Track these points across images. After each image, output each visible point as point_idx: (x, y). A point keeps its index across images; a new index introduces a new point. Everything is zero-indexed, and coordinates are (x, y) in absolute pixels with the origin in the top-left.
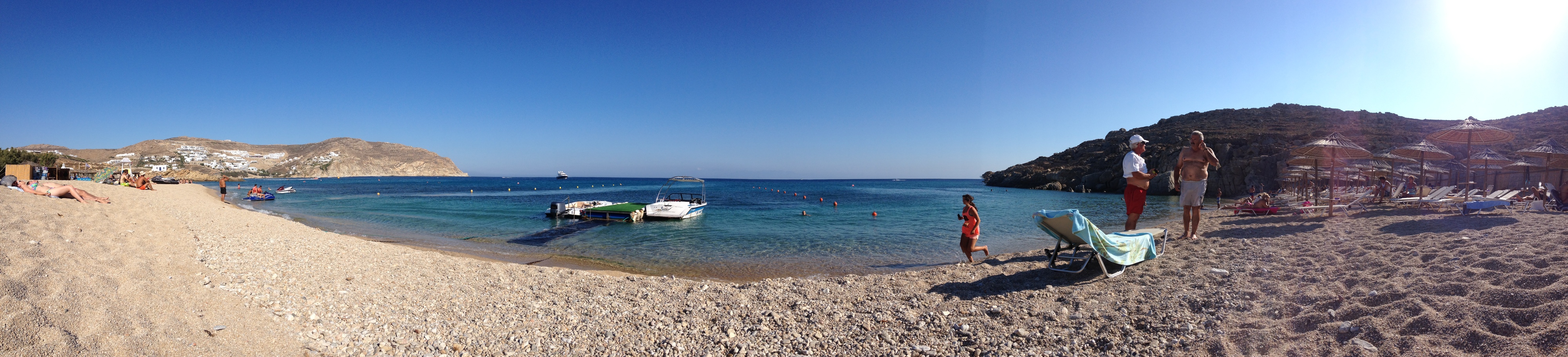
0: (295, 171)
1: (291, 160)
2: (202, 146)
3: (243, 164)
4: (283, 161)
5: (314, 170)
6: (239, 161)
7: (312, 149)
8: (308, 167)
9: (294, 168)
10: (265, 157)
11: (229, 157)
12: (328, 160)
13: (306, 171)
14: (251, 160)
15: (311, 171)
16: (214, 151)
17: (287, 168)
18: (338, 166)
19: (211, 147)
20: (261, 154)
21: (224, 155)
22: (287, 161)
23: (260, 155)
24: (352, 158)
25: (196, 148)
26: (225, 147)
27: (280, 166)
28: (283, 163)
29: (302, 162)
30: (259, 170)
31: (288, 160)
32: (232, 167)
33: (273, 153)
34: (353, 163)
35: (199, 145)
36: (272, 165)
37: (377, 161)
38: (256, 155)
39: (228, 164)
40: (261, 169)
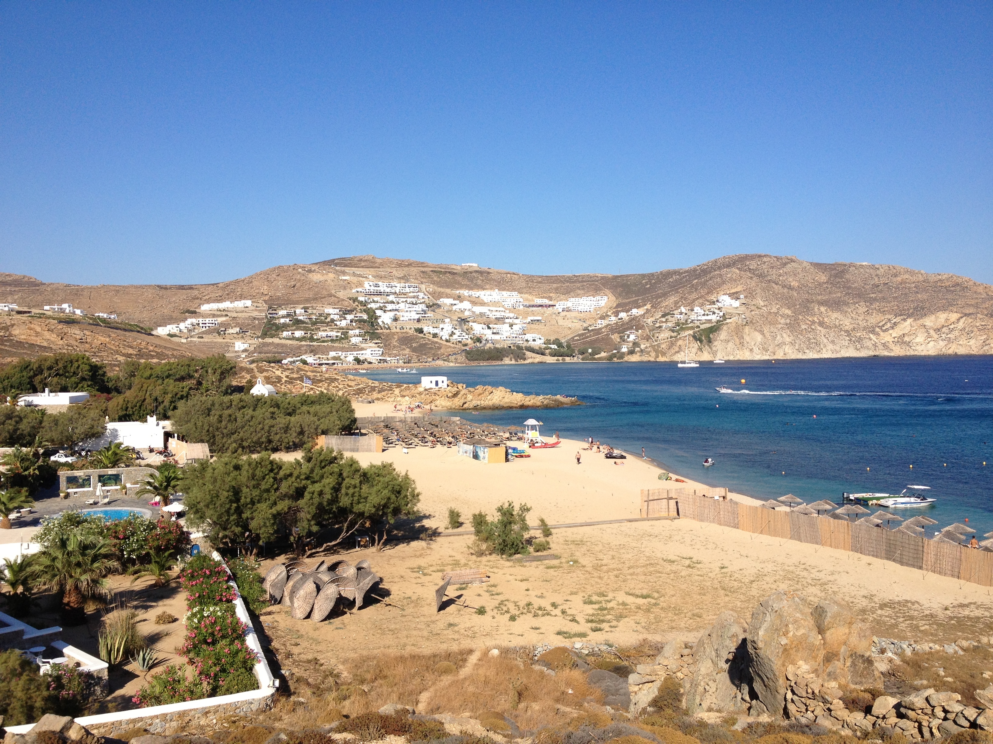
0: (635, 344)
1: (623, 315)
2: (414, 283)
3: (511, 326)
4: (603, 318)
5: (680, 342)
6: (501, 320)
7: (675, 288)
8: (664, 335)
9: (632, 337)
10: (560, 306)
11: (478, 309)
12: (714, 318)
13: (658, 345)
14: (527, 314)
15: (672, 344)
16: (440, 295)
17: (615, 337)
18: (738, 331)
19: (433, 283)
20: (550, 299)
21: (466, 305)
22: (613, 319)
23: (546, 302)
24: (774, 310)
25: (398, 287)
26: (466, 282)
27: (598, 331)
28: (604, 322)
29: (650, 321)
30: (548, 342)
31: (616, 314)
32: (488, 334)
33: (577, 296)
34: (775, 323)
35: (404, 278)
36: (578, 327)
37: (834, 317)
38: (539, 301)
39: (478, 329)
40: (552, 338)
